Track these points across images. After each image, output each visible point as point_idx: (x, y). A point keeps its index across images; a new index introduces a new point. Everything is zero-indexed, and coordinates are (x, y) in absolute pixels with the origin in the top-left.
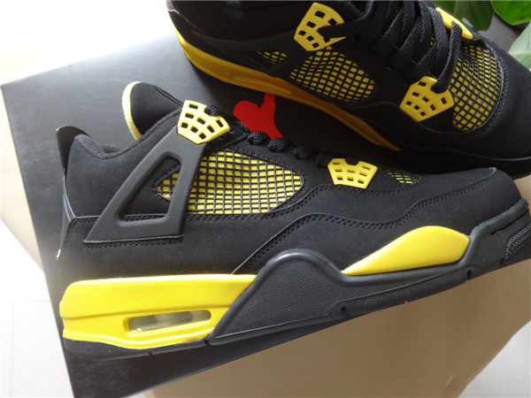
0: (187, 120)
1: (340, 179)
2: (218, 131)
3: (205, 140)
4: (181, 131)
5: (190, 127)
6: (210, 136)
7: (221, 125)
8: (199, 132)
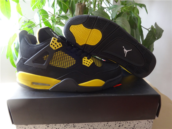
0: (53, 43)
1: (84, 63)
2: (60, 47)
3: (56, 49)
4: (51, 46)
5: (53, 45)
6: (57, 48)
7: (60, 45)
8: (55, 47)
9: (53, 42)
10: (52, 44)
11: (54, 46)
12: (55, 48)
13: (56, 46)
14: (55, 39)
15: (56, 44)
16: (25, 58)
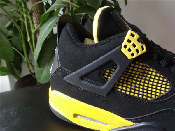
0: (127, 44)
3: (134, 57)
4: (123, 50)
5: (127, 48)
6: (136, 55)
7: (143, 49)
8: (131, 52)
9: (129, 41)
10: (125, 46)
11: (129, 50)
12: (132, 55)
13: (133, 50)
14: (132, 35)
15: (134, 46)
16: (66, 69)
